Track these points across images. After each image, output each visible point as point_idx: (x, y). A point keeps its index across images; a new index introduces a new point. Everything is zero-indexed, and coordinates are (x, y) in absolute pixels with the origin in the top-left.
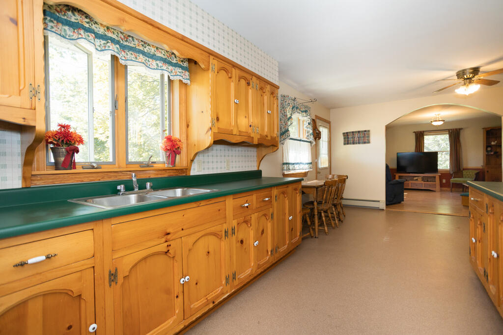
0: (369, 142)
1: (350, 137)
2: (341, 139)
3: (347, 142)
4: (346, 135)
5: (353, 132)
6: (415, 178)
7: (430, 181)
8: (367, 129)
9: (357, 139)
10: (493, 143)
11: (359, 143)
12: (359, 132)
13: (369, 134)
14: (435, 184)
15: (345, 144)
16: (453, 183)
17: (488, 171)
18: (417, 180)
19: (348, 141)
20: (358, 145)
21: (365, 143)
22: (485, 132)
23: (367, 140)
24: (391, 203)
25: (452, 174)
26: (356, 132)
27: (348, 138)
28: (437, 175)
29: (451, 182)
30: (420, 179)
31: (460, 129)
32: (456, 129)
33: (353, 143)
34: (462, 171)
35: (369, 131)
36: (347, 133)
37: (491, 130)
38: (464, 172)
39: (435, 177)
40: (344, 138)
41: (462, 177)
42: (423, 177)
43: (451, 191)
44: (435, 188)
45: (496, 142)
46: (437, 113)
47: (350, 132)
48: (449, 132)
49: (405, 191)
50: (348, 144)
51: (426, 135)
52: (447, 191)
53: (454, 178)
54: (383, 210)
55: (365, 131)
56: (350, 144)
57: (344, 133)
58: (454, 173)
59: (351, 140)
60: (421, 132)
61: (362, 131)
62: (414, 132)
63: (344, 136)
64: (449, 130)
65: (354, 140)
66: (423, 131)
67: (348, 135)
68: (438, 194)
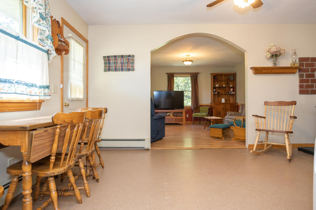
0: (133, 70)
1: (111, 61)
2: (101, 64)
3: (108, 69)
4: (107, 59)
5: (115, 56)
6: (168, 114)
7: (179, 116)
8: (131, 54)
9: (120, 65)
10: (217, 86)
11: (122, 70)
12: (122, 56)
13: (133, 60)
14: (183, 118)
15: (105, 70)
16: (194, 118)
17: (214, 107)
18: (169, 115)
19: (109, 67)
20: (121, 72)
21: (129, 70)
22: (213, 77)
23: (132, 66)
24: (155, 140)
25: (193, 110)
26: (119, 56)
27: (109, 63)
28: (184, 111)
29: (193, 116)
30: (171, 115)
31: (198, 73)
32: (195, 73)
33: (116, 70)
34: (199, 107)
35: (133, 56)
36: (108, 57)
37: (216, 75)
38: (201, 108)
39: (182, 113)
40: (105, 63)
41: (199, 112)
42: (174, 112)
43: (193, 124)
44: (183, 121)
45: (218, 84)
46: (188, 54)
47: (112, 56)
48: (191, 75)
49: (165, 125)
50: (109, 70)
51: (176, 77)
52: (190, 124)
53: (195, 113)
54: (148, 149)
55: (129, 56)
56: (112, 70)
57: (104, 57)
58: (195, 108)
59: (112, 65)
60: (172, 73)
61: (126, 56)
62: (167, 73)
63: (104, 60)
64: (191, 73)
65: (117, 66)
66: (174, 73)
67: (109, 60)
68: (184, 127)
